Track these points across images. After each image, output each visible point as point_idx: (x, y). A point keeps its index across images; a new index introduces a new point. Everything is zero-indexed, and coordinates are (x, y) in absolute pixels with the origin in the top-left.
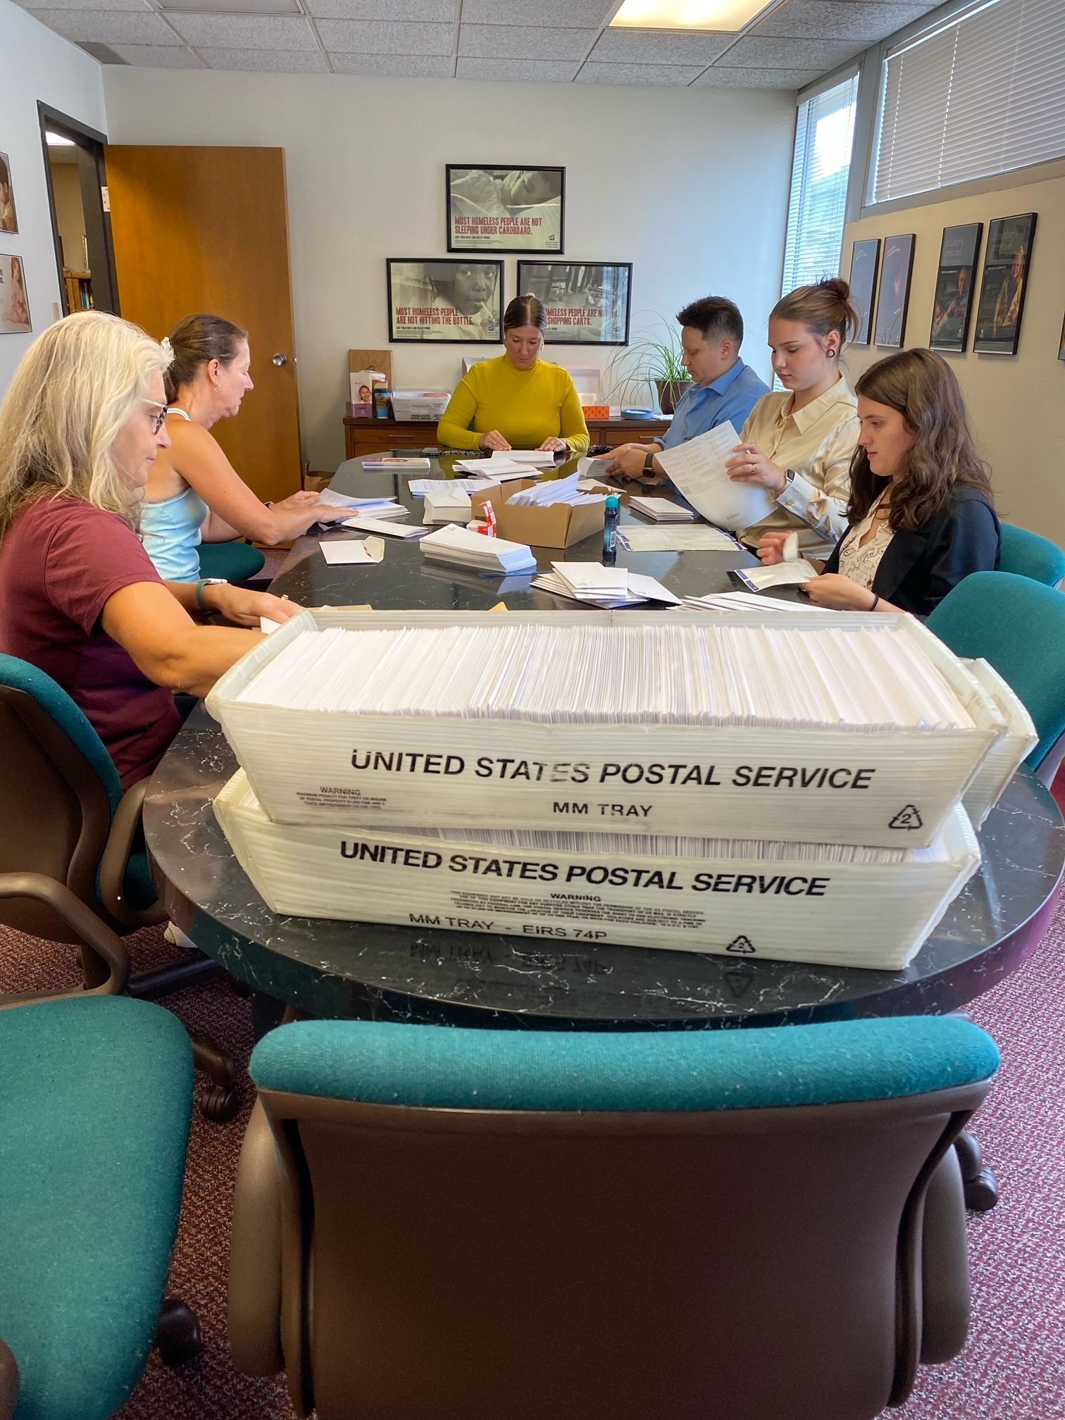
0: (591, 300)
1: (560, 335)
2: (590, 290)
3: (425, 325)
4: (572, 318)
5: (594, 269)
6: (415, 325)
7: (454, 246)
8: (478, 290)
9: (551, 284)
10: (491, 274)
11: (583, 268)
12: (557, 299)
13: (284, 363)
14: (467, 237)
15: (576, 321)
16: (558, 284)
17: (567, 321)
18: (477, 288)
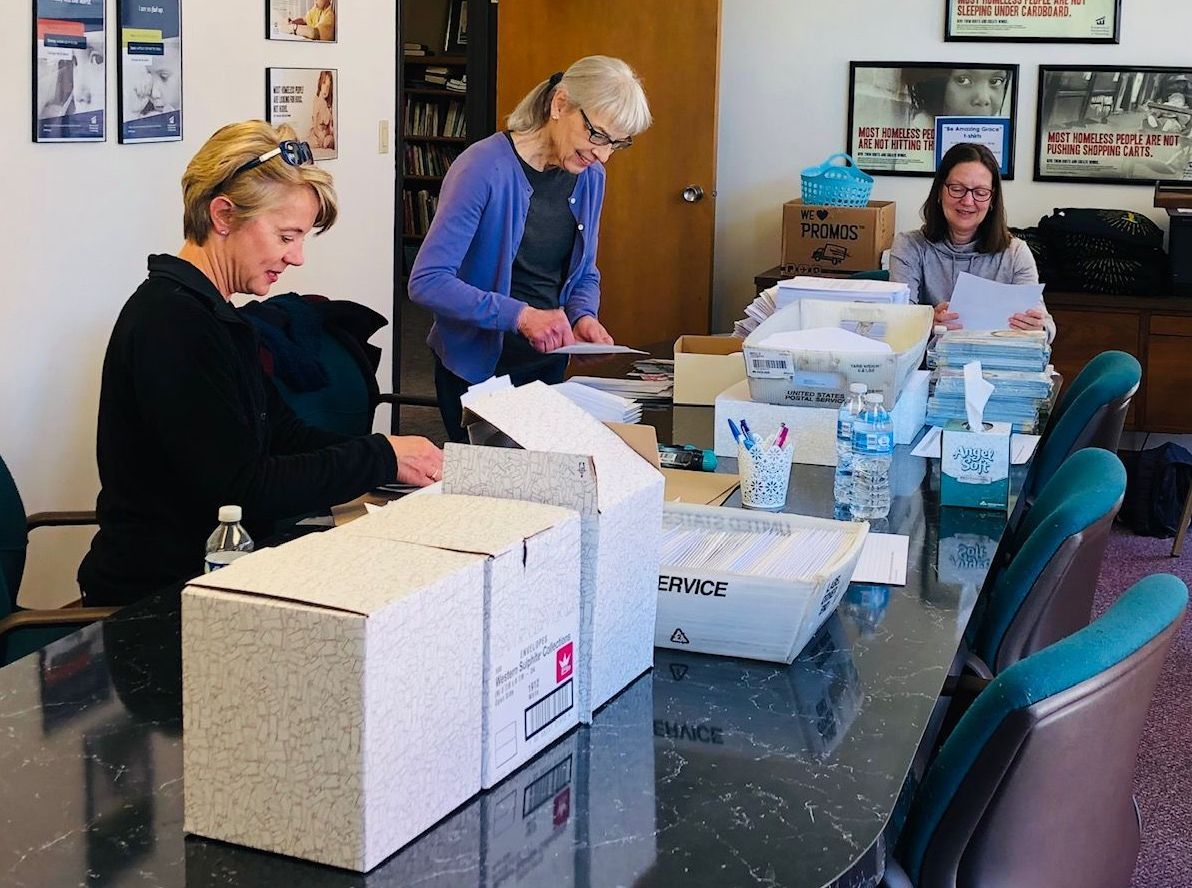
0: (1152, 121)
1: (1102, 171)
2: (1150, 107)
3: (899, 151)
4: (1122, 146)
5: (1157, 78)
6: (884, 151)
7: (954, 33)
8: (978, 104)
9: (1090, 98)
10: (999, 82)
11: (1140, 76)
12: (1099, 120)
13: (699, 197)
14: (974, 21)
15: (1128, 151)
16: (1100, 99)
17: (1113, 151)
18: (977, 102)
